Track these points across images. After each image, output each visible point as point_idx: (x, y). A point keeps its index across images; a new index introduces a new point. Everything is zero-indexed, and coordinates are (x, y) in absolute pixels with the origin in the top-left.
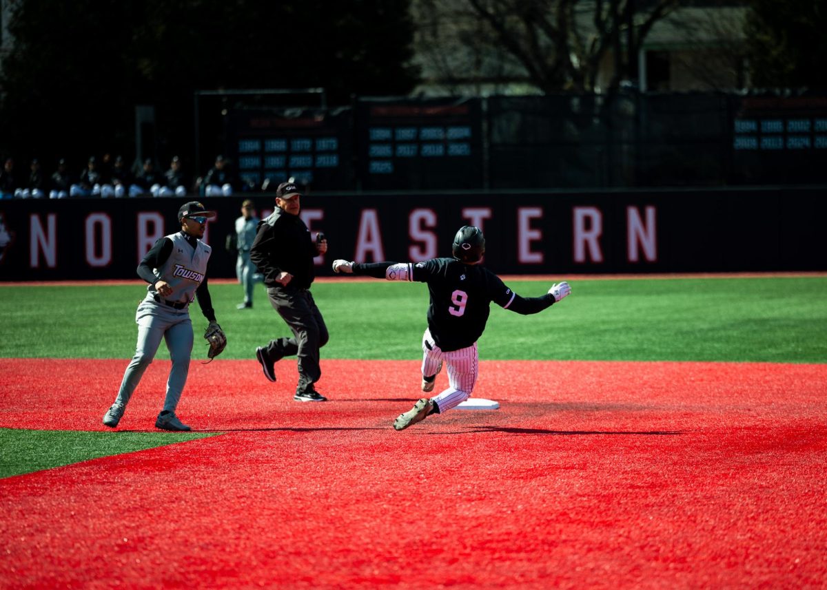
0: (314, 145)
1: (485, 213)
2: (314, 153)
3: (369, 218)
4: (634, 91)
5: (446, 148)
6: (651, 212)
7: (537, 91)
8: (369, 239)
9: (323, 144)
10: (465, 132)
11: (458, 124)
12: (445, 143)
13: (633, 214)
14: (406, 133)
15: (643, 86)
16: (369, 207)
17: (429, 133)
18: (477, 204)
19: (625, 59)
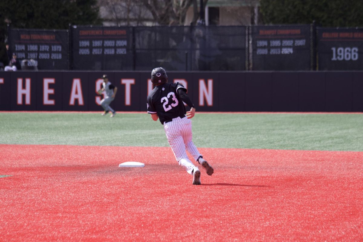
0: (50, 48)
1: (132, 81)
2: (50, 52)
3: (77, 83)
4: (203, 26)
5: (116, 51)
6: (210, 82)
7: (157, 24)
8: (77, 93)
9: (55, 48)
10: (125, 43)
11: (122, 39)
12: (115, 48)
13: (202, 83)
14: (97, 43)
15: (207, 23)
16: (77, 77)
17: (108, 43)
18: (128, 77)
19: (199, 10)
